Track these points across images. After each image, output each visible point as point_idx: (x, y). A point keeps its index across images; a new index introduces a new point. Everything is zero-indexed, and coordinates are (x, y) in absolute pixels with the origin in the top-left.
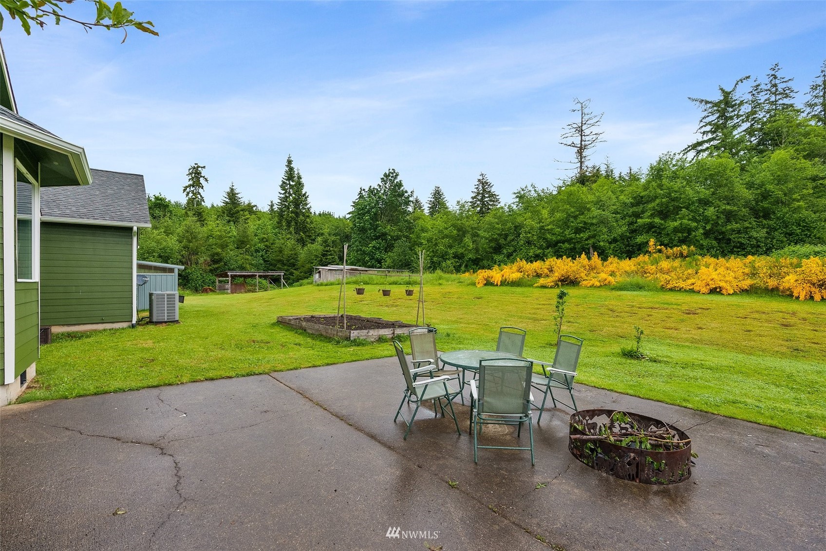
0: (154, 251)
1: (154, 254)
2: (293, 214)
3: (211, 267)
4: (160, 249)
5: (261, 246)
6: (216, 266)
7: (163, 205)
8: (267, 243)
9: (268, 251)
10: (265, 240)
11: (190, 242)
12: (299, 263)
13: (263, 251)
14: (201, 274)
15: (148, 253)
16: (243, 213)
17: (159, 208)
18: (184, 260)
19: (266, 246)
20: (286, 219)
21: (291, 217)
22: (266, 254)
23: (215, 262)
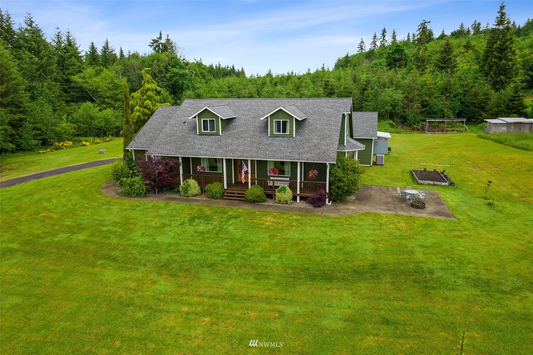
0: (388, 102)
1: (388, 104)
2: (496, 60)
3: (420, 110)
4: (392, 101)
5: (460, 91)
6: (425, 109)
7: (401, 50)
8: (466, 88)
9: (466, 94)
10: (464, 86)
11: (409, 93)
12: (488, 107)
13: (461, 95)
14: (414, 116)
15: (385, 104)
16: (455, 59)
17: (398, 52)
18: (405, 106)
19: (465, 91)
20: (489, 64)
21: (494, 62)
22: (464, 97)
23: (423, 106)
